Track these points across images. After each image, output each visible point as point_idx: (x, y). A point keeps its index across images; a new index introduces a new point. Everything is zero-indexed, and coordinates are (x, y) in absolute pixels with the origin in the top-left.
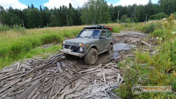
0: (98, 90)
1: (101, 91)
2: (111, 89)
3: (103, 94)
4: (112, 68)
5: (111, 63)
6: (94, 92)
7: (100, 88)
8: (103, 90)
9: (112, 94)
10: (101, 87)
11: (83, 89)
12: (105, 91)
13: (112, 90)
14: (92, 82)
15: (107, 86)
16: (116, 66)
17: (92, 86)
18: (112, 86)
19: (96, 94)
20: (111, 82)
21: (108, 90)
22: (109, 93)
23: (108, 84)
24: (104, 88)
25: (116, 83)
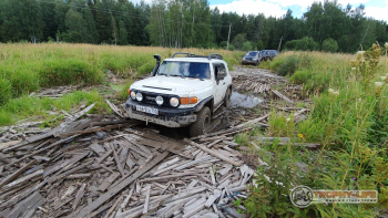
0: (199, 204)
1: (206, 208)
2: (227, 200)
3: (211, 214)
4: (226, 147)
6: (189, 210)
7: (204, 199)
8: (209, 203)
9: (232, 211)
10: (204, 195)
11: (161, 206)
12: (215, 206)
13: (229, 202)
15: (218, 193)
16: (233, 144)
18: (229, 191)
20: (225, 183)
21: (221, 202)
22: (223, 210)
23: (220, 187)
24: (212, 199)
25: (236, 184)
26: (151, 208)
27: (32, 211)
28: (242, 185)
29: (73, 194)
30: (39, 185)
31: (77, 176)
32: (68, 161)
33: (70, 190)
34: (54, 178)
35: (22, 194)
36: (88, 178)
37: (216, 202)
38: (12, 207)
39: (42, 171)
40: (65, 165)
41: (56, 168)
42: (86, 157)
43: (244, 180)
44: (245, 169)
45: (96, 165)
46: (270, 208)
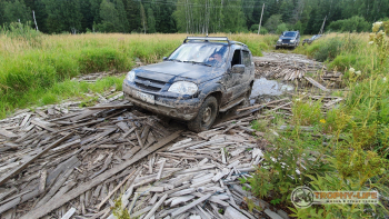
0: (207, 178)
1: (213, 182)
2: (234, 177)
3: (217, 188)
4: (241, 133)
5: (238, 123)
6: (197, 182)
7: (212, 175)
8: (216, 178)
9: (237, 188)
10: (212, 171)
11: (172, 176)
12: (221, 182)
13: (236, 180)
15: (226, 171)
16: (250, 129)
18: (237, 170)
19: (203, 188)
20: (235, 163)
21: (229, 178)
22: (229, 186)
23: (230, 166)
24: (220, 175)
25: (246, 165)
26: (164, 176)
27: (71, 170)
28: (252, 166)
29: (103, 160)
30: (76, 151)
31: (106, 146)
32: (99, 135)
33: (101, 157)
34: (89, 146)
35: (64, 157)
36: (115, 149)
37: (223, 178)
38: (56, 166)
40: (97, 137)
41: (90, 139)
42: (114, 132)
43: (255, 163)
44: (257, 152)
45: (121, 139)
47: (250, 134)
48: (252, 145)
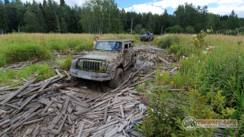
0: (114, 131)
1: (118, 133)
2: (131, 126)
4: (130, 94)
5: (128, 89)
7: (117, 127)
8: (120, 130)
9: (134, 133)
10: (117, 125)
11: (90, 135)
12: (124, 131)
13: (132, 128)
14: (105, 120)
15: (126, 123)
16: (135, 91)
17: (104, 126)
18: (132, 121)
20: (130, 116)
21: (128, 128)
22: (129, 133)
23: (127, 119)
24: (122, 127)
25: (137, 116)
28: (140, 116)
29: (31, 134)
30: (7, 129)
32: (26, 113)
37: (124, 128)
39: (9, 120)
42: (39, 109)
43: (142, 113)
44: (142, 106)
46: (154, 128)
47: (136, 94)
48: (138, 102)
